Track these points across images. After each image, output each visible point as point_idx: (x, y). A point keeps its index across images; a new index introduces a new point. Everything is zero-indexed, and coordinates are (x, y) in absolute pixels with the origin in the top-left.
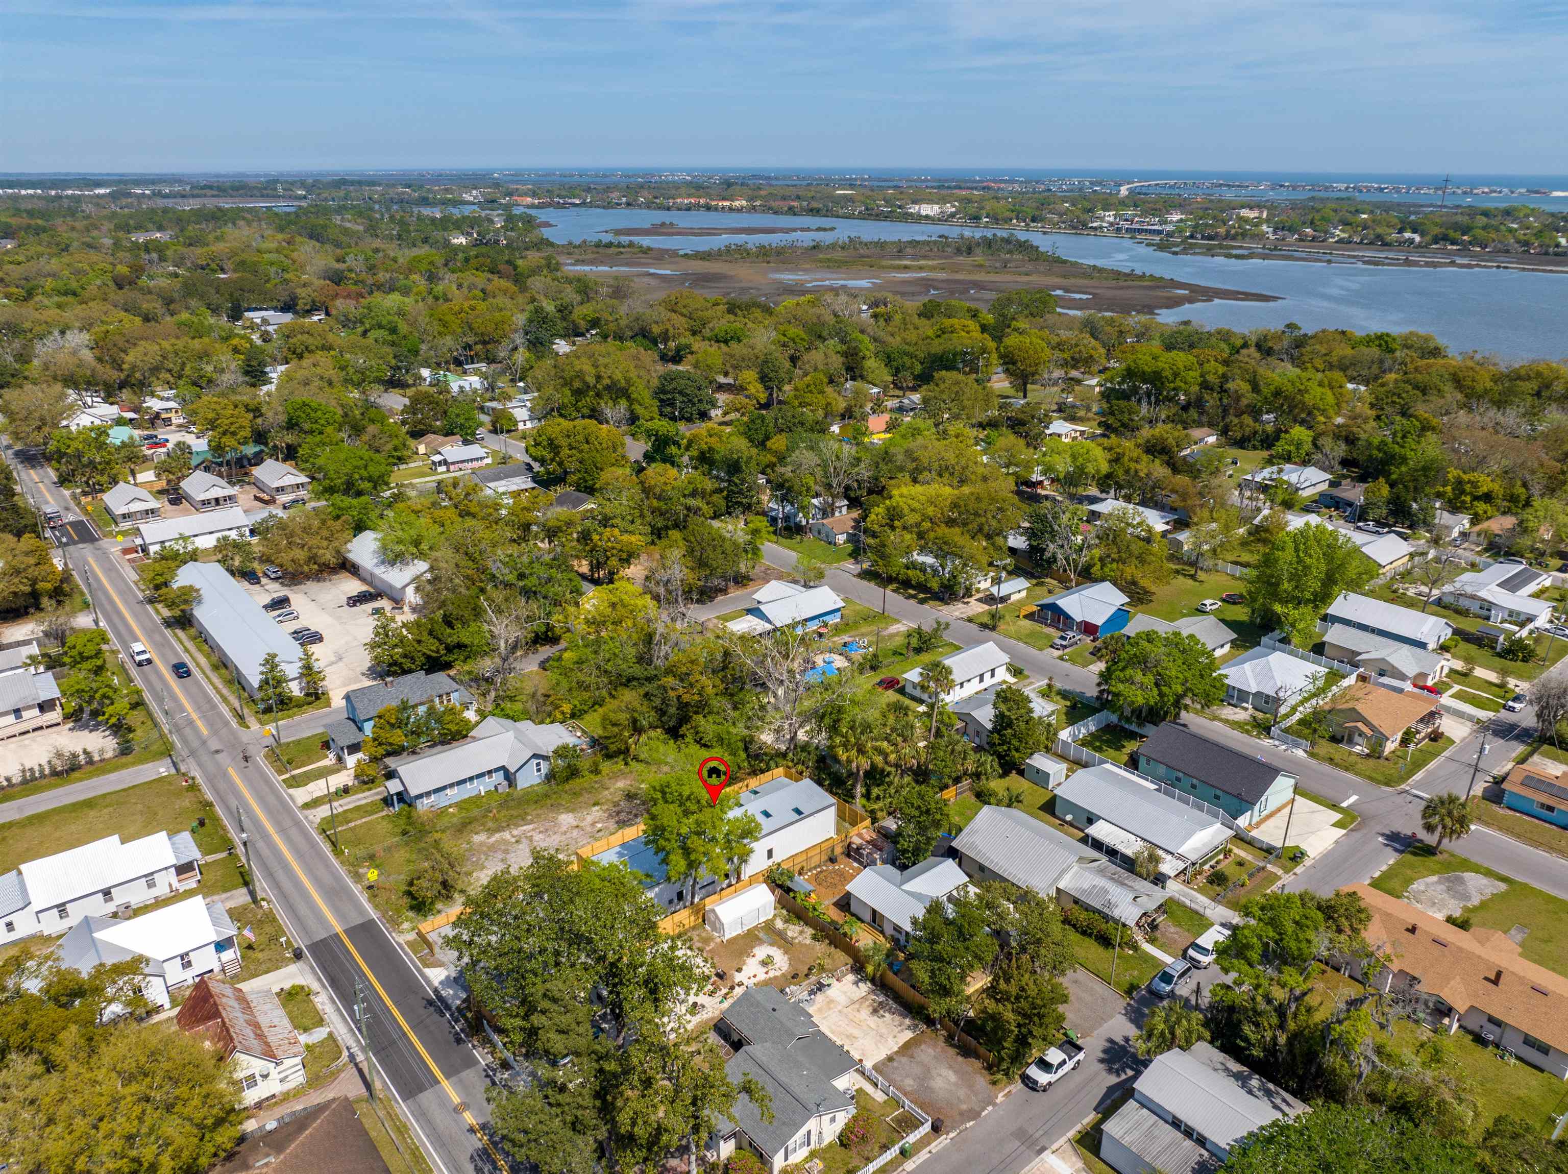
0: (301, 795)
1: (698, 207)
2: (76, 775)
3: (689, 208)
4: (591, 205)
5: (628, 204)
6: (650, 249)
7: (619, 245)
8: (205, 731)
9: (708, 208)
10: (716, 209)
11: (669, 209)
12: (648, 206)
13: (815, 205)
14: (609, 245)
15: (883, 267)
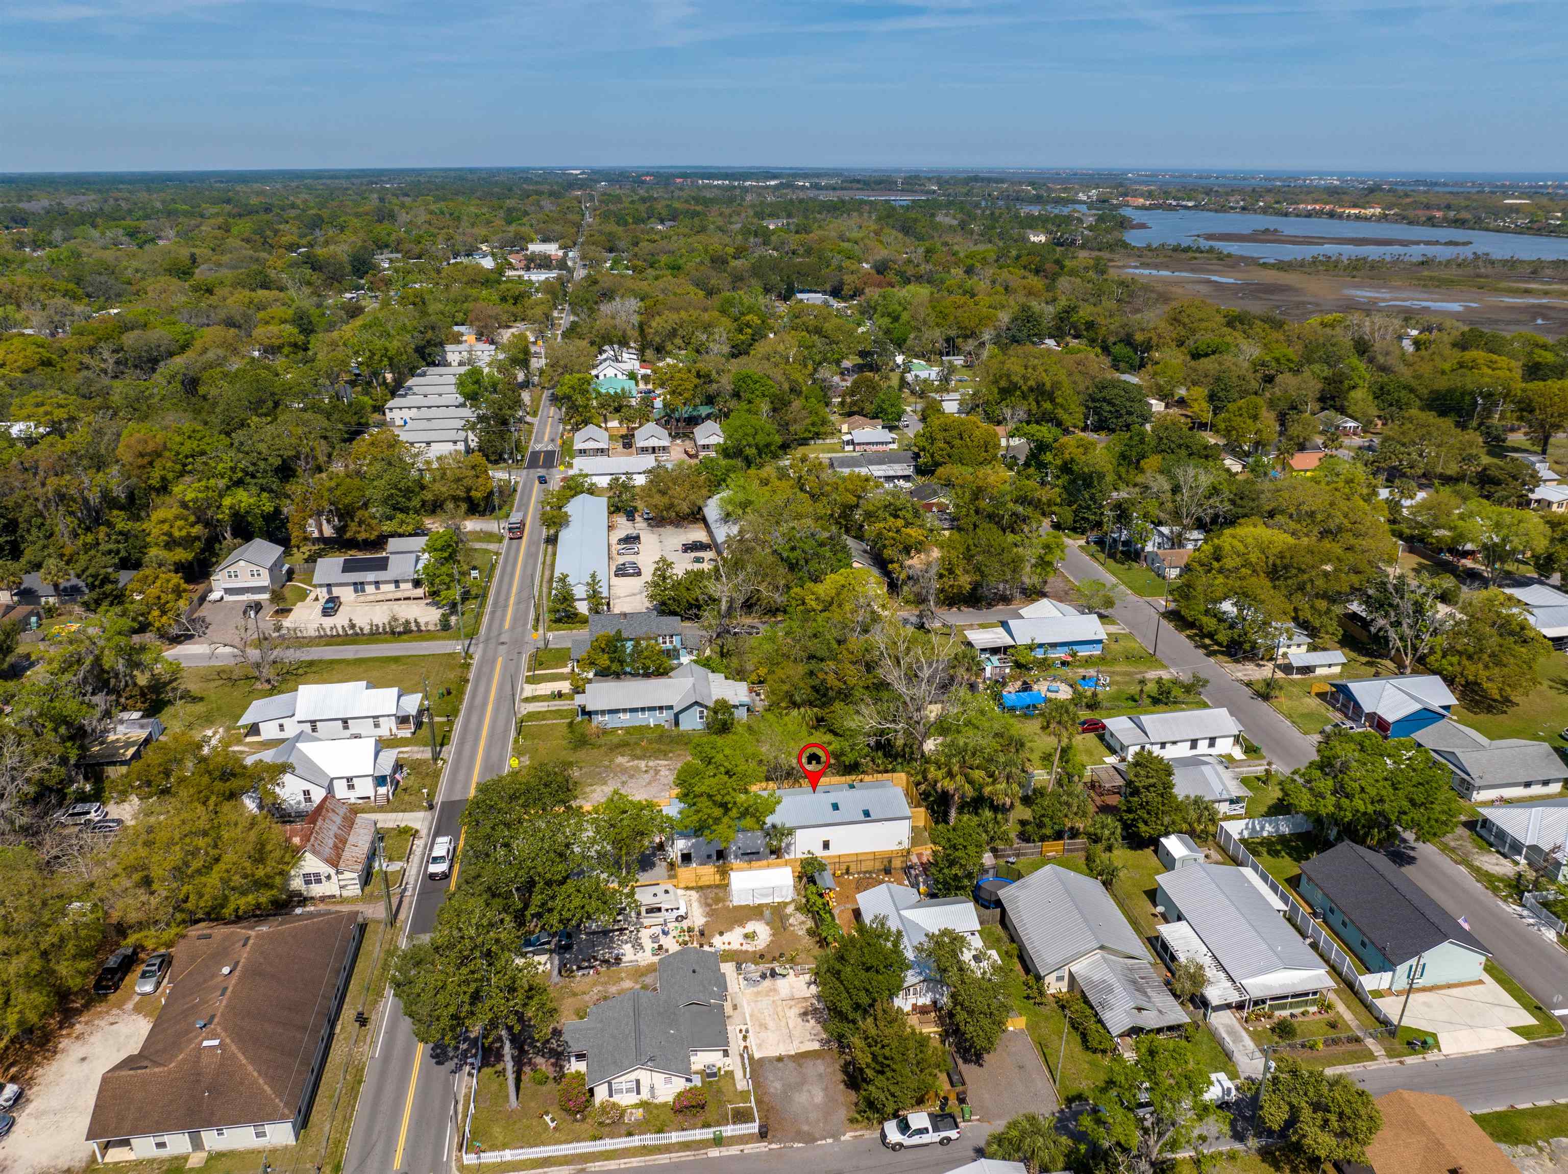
0: (529, 690)
1: (1319, 214)
2: (405, 637)
3: (1309, 215)
4: (1204, 209)
5: (1244, 209)
6: (1229, 255)
7: (1199, 250)
8: (507, 625)
9: (1332, 215)
10: (1340, 217)
11: (1286, 215)
12: (1265, 211)
13: (1464, 215)
14: (1187, 249)
15: (1496, 290)
